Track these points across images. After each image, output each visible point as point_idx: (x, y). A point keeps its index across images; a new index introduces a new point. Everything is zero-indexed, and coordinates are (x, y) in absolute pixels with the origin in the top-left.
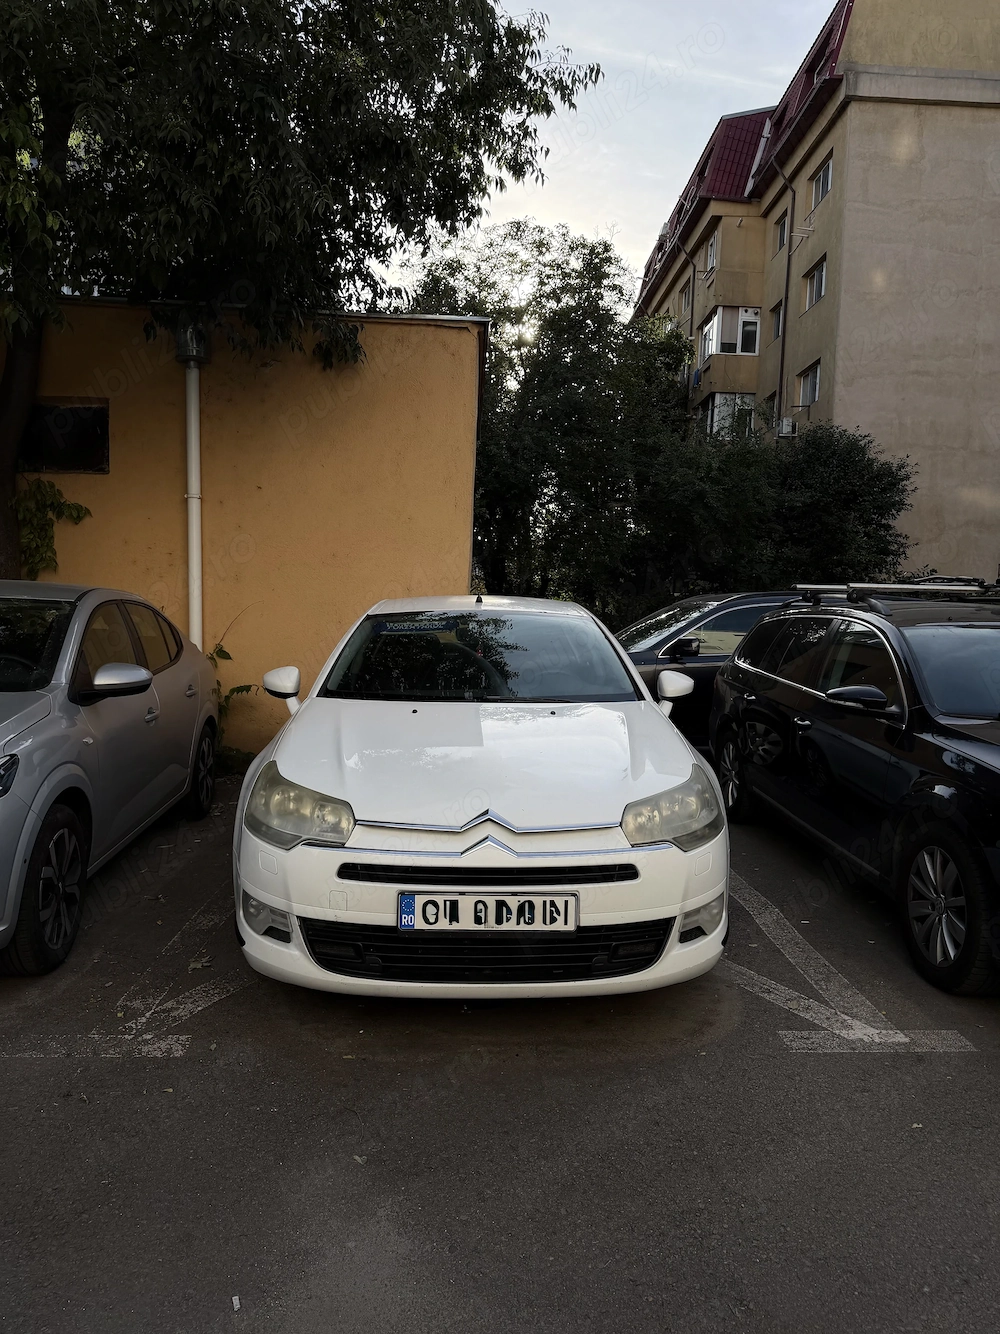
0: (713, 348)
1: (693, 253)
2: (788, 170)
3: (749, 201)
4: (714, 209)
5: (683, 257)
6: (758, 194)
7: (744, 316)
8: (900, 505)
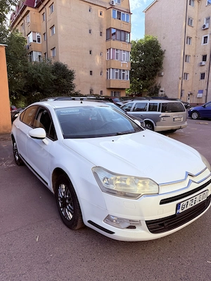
0: (31, 41)
1: (23, 17)
2: (44, 3)
3: (35, 8)
4: (28, 8)
5: (21, 18)
6: (38, 7)
7: (37, 34)
8: (73, 78)
